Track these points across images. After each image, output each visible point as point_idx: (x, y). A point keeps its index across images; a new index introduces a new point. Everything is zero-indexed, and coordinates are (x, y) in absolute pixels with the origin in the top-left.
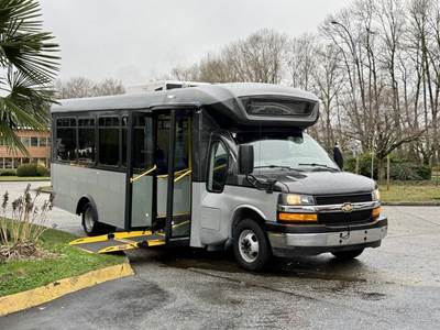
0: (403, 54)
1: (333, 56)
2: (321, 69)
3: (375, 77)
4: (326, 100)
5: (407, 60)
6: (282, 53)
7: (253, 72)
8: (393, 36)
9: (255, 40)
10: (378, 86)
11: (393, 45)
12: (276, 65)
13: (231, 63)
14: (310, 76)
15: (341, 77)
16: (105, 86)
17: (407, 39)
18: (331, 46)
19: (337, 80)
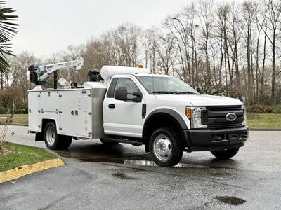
0: (213, 41)
1: (170, 40)
2: (163, 48)
3: (196, 55)
4: (166, 68)
5: (215, 44)
6: (139, 38)
7: (120, 49)
8: (207, 29)
9: (122, 29)
10: (198, 60)
11: (207, 35)
12: (135, 45)
13: (107, 43)
14: (156, 53)
15: (175, 54)
16: (22, 56)
17: (215, 31)
18: (169, 34)
19: (173, 56)
